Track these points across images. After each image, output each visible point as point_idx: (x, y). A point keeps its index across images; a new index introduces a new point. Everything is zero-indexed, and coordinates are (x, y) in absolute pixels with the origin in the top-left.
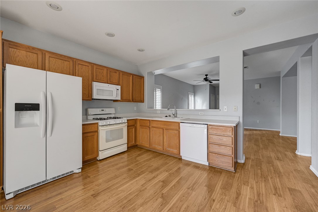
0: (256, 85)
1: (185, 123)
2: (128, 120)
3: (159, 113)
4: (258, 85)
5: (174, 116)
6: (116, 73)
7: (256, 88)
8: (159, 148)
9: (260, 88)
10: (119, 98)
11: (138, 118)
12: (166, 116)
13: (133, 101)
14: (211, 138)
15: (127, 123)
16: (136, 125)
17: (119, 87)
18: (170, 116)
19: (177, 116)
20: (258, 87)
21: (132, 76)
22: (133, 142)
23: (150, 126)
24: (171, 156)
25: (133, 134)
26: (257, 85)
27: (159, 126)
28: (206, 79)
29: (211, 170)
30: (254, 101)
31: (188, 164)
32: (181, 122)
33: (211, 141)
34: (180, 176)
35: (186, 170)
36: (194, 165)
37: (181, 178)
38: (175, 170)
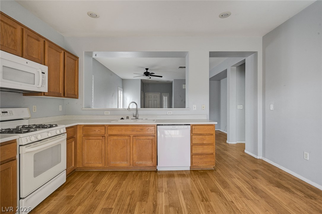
0: (184, 85)
1: (162, 125)
2: (67, 128)
3: (109, 114)
5: (135, 118)
6: (39, 41)
7: (184, 88)
8: (123, 165)
10: (45, 89)
11: (79, 124)
12: (122, 119)
13: (64, 96)
14: (194, 139)
15: (66, 134)
16: (75, 136)
17: (45, 69)
18: (128, 118)
21: (63, 52)
22: (72, 165)
23: (106, 135)
24: (142, 171)
25: (72, 151)
27: (124, 132)
28: (147, 74)
29: (197, 174)
30: (182, 101)
31: (170, 175)
32: (157, 125)
33: (194, 143)
34: (179, 191)
35: (176, 182)
36: (178, 174)
37: (182, 192)
38: (166, 186)
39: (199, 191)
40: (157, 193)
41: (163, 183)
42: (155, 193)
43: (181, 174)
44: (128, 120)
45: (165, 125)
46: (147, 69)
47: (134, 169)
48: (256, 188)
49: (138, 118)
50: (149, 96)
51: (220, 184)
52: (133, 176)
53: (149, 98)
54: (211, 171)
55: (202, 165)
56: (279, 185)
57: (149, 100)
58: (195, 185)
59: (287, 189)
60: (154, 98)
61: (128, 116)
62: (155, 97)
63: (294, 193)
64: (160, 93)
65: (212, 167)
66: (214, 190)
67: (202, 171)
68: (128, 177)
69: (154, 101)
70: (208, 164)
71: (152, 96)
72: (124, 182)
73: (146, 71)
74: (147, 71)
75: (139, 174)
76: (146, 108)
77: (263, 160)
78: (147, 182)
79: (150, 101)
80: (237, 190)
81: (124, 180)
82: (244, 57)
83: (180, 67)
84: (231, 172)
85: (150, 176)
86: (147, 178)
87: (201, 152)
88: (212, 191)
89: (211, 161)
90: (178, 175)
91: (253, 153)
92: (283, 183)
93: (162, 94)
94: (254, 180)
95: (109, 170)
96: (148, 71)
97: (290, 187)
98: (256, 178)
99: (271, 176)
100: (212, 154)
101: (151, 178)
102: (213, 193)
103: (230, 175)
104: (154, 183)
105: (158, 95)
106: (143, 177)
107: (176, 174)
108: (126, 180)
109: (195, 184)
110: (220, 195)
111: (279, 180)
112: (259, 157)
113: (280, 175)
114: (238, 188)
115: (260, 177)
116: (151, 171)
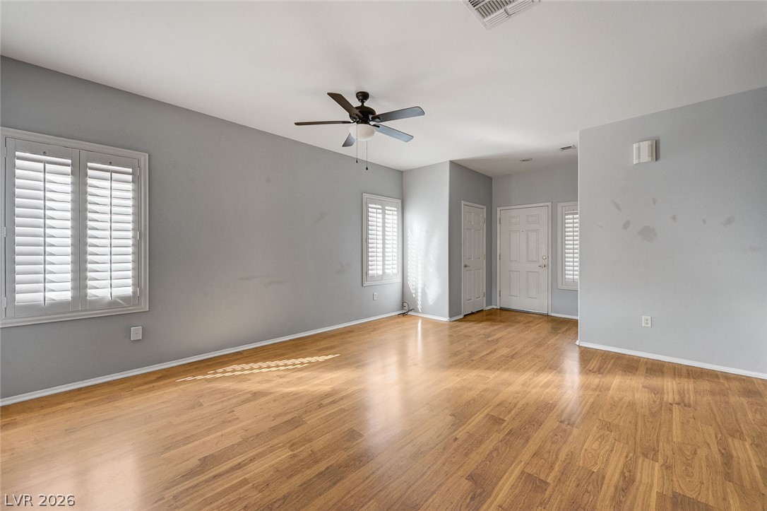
0: (635, 146)
4: (645, 146)
9: (657, 158)
20: (646, 157)
26: (639, 148)
30: (626, 225)
50: (510, 218)
53: (510, 224)
57: (510, 232)
60: (528, 223)
62: (532, 219)
69: (527, 235)
71: (521, 218)
79: (512, 235)
105: (543, 211)
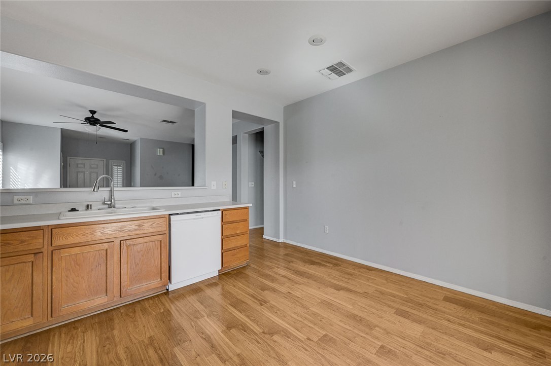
0: (158, 149)
1: (178, 214)
4: (161, 150)
5: (107, 206)
8: (97, 302)
12: (73, 210)
14: (225, 230)
18: (89, 207)
19: (116, 206)
23: (44, 250)
28: (92, 121)
29: (232, 277)
30: (155, 175)
31: (194, 289)
32: (170, 215)
33: (226, 235)
34: (226, 306)
35: (211, 296)
36: (206, 286)
37: (231, 305)
38: (202, 307)
39: (250, 296)
40: (196, 322)
41: (194, 305)
42: (193, 323)
43: (210, 283)
44: (89, 212)
45: (188, 213)
46: (93, 112)
47: (120, 303)
48: (298, 272)
49: (114, 207)
50: (77, 164)
51: (266, 280)
52: (127, 315)
53: (78, 167)
54: (244, 268)
55: (235, 264)
56: (313, 263)
57: (77, 173)
58: (239, 291)
59: (319, 264)
60: (91, 168)
61: (88, 203)
62: (92, 166)
63: (325, 266)
64: (105, 160)
65: (244, 264)
66: (264, 288)
67: (235, 272)
68: (116, 321)
69: (91, 175)
70: (241, 261)
71: (86, 165)
72: (116, 332)
73: (90, 115)
74: (93, 116)
75: (138, 308)
76: (70, 187)
77: (284, 243)
78: (165, 313)
79: (79, 174)
80: (285, 279)
81: (112, 329)
82: (263, 125)
83: (164, 121)
84: (266, 263)
85: (162, 303)
86: (160, 308)
87: (234, 246)
88: (263, 290)
89: (245, 255)
90: (208, 287)
91: (273, 237)
92: (313, 259)
93: (110, 161)
94: (291, 264)
95: (51, 327)
96: (95, 116)
97: (320, 261)
98: (292, 262)
99: (301, 256)
100: (246, 246)
101: (167, 305)
102: (266, 292)
103: (268, 266)
104: (177, 310)
105: (100, 163)
106: (150, 310)
107: (202, 286)
108: (117, 326)
109: (239, 289)
110: (274, 290)
111: (310, 258)
112: (281, 240)
113: (307, 253)
114: (284, 277)
115: (293, 259)
116: (157, 296)
